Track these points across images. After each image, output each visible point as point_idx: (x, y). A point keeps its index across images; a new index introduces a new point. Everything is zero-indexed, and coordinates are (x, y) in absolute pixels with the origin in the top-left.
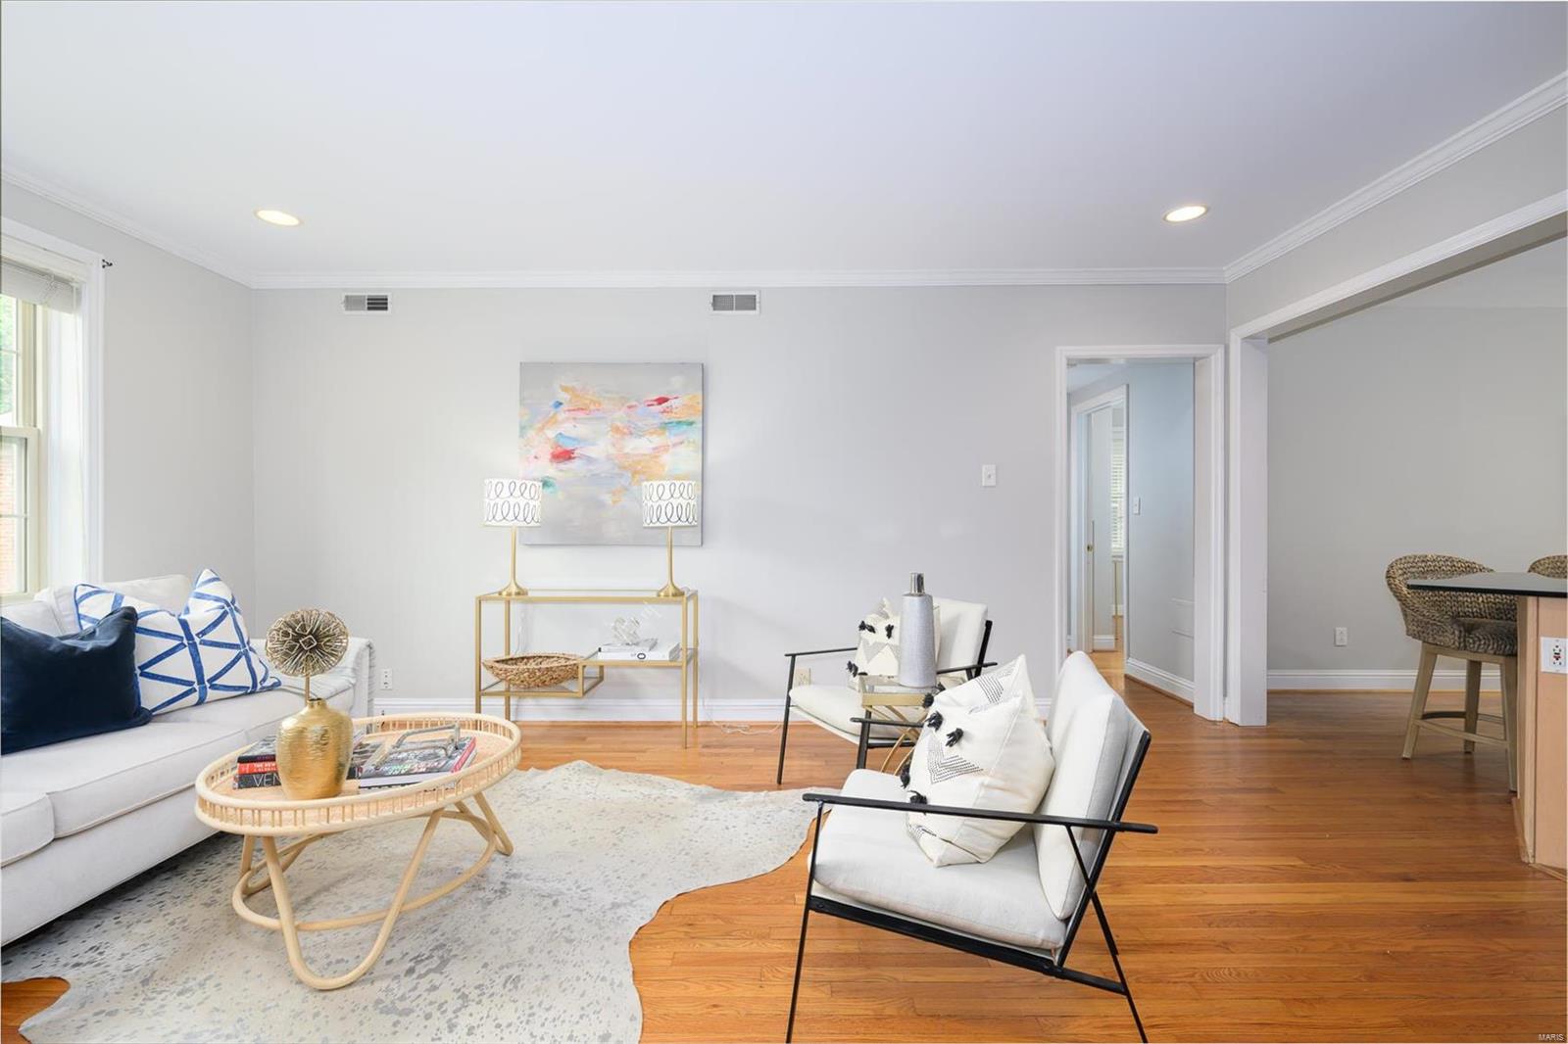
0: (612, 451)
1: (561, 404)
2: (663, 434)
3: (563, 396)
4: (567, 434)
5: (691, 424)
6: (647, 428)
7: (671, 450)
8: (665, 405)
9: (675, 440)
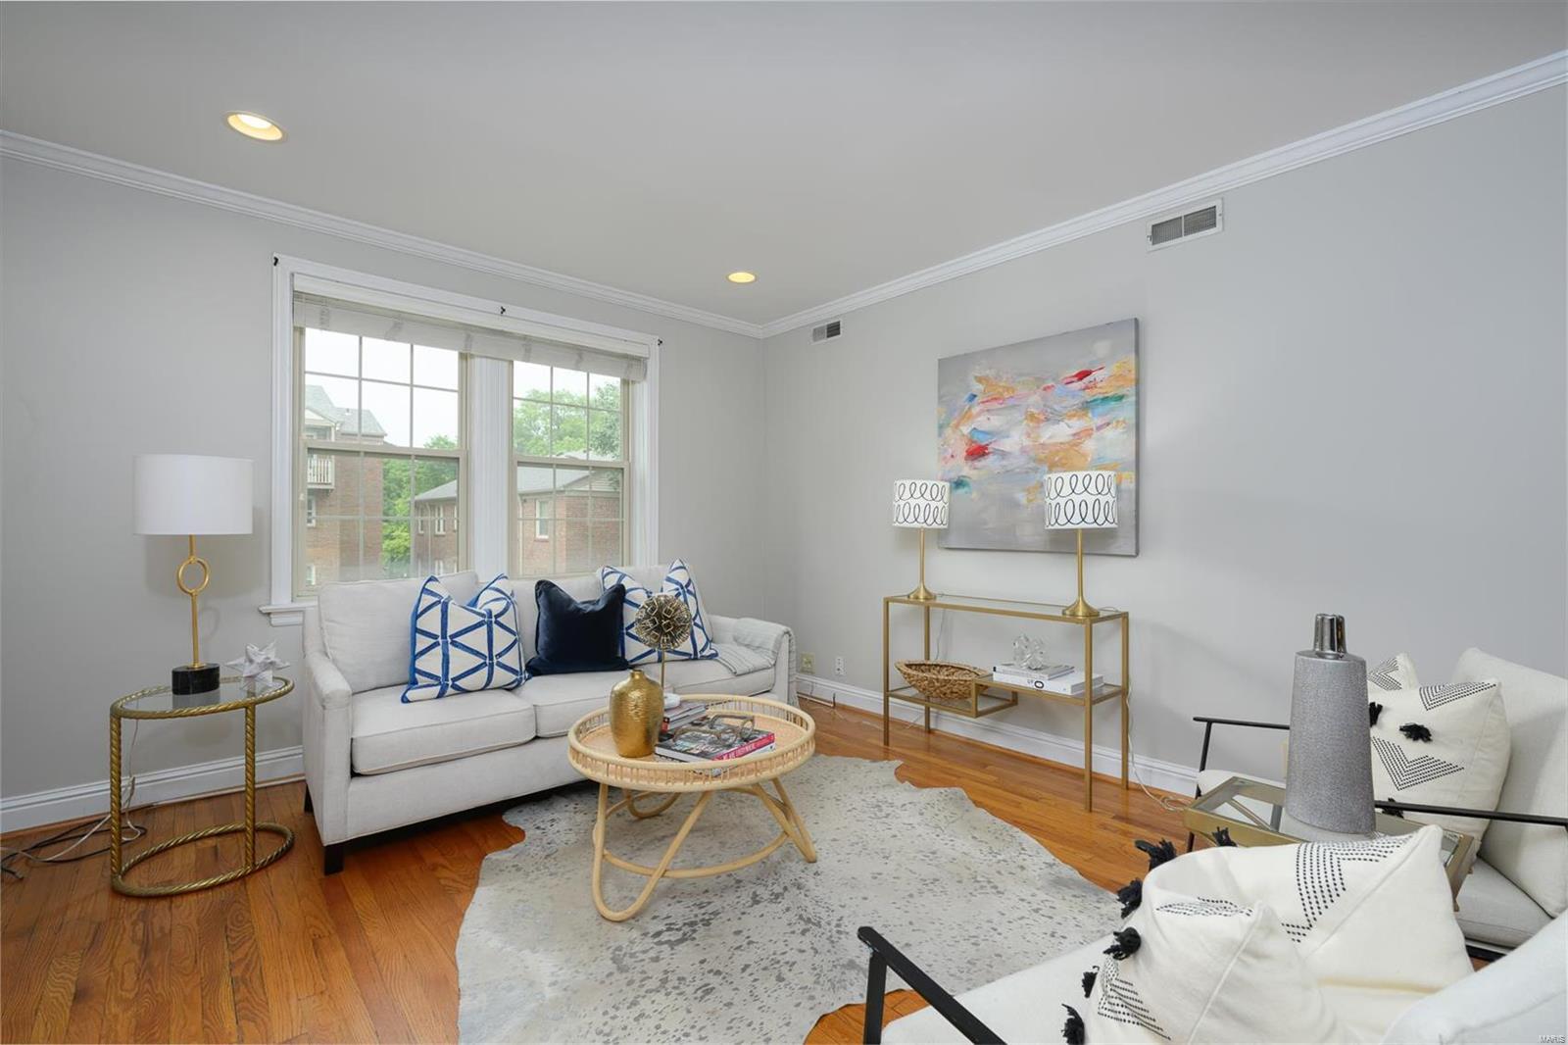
0: (1027, 442)
1: (975, 396)
2: (1086, 415)
3: (977, 388)
4: (980, 429)
5: (1121, 398)
6: (1065, 412)
7: (1095, 435)
8: (1086, 380)
9: (1099, 421)
